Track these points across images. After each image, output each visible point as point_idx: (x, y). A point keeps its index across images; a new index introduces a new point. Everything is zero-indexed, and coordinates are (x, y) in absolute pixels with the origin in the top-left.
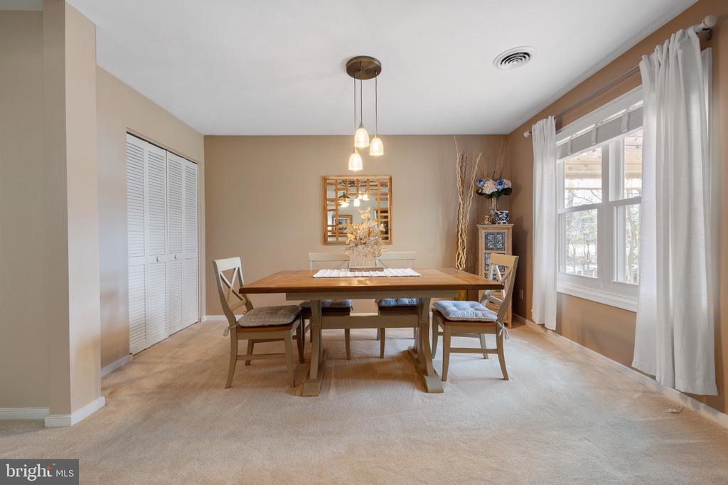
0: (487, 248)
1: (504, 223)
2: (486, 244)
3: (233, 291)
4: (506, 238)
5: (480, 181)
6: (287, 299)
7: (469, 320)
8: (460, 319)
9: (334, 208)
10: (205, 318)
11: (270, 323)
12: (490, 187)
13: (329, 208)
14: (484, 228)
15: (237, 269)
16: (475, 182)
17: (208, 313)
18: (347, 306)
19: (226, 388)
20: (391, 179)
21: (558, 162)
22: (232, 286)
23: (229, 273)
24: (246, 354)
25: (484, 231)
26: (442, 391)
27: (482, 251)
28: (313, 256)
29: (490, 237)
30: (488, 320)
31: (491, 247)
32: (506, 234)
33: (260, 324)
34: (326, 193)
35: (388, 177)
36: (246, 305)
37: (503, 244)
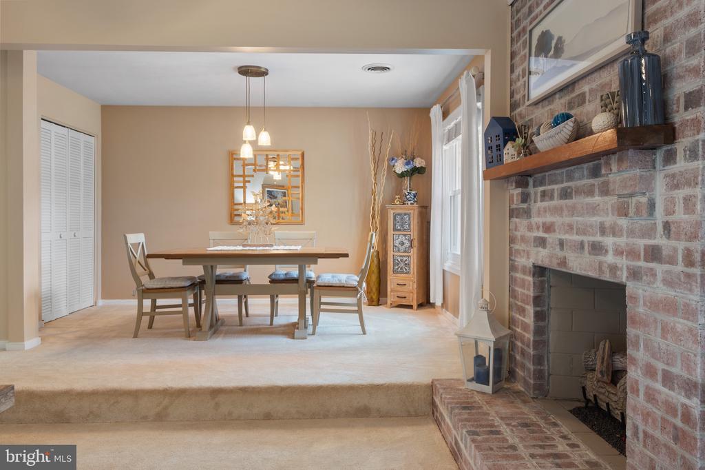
0: (395, 229)
1: (411, 204)
2: (395, 225)
3: (139, 262)
4: (412, 219)
5: (393, 159)
6: (183, 265)
7: (334, 285)
8: (327, 285)
9: (242, 185)
10: (101, 302)
11: (169, 286)
12: (400, 167)
13: (236, 185)
14: (392, 209)
15: (141, 244)
16: (389, 160)
17: (104, 297)
18: (240, 279)
19: (134, 337)
20: (303, 155)
21: (445, 147)
22: (137, 256)
23: (136, 245)
24: (150, 311)
25: (392, 212)
26: (306, 338)
27: (391, 232)
28: (214, 235)
29: (398, 218)
30: (349, 286)
31: (399, 228)
32: (412, 215)
33: (162, 286)
34: (232, 169)
35: (300, 153)
36: (149, 275)
37: (409, 225)
